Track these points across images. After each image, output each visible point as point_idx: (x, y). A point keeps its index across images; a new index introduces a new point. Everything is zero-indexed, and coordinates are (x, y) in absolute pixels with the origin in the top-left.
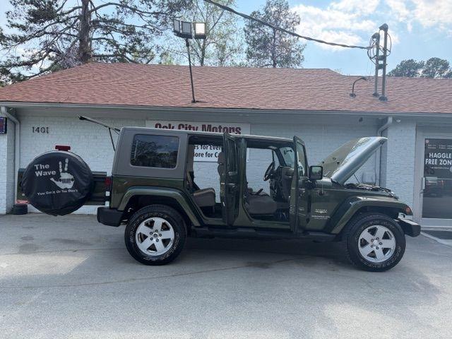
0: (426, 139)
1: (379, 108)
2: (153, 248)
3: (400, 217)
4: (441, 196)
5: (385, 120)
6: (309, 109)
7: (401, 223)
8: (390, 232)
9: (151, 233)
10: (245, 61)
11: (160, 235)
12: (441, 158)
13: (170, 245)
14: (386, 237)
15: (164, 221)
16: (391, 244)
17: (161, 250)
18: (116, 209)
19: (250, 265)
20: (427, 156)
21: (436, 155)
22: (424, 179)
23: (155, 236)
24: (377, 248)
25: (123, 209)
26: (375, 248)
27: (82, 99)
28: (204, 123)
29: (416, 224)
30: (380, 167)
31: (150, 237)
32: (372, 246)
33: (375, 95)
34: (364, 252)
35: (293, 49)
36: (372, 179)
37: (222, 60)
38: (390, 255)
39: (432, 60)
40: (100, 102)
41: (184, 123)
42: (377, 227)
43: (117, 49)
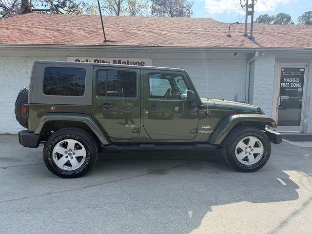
0: (282, 68)
1: (248, 45)
2: (68, 164)
3: (266, 129)
4: (286, 109)
5: (253, 54)
6: (196, 46)
7: (267, 132)
8: (259, 141)
9: (66, 152)
10: (150, 15)
11: (74, 154)
12: (292, 82)
13: (83, 161)
14: (256, 145)
15: (76, 142)
16: (260, 150)
17: (76, 165)
18: (33, 132)
19: (151, 172)
20: (282, 81)
21: (288, 80)
22: (280, 97)
23: (70, 154)
24: (250, 154)
25: (39, 133)
26: (248, 153)
27: (12, 40)
28: (115, 59)
29: (279, 134)
30: (249, 90)
31: (65, 155)
32: (246, 153)
33: (245, 35)
34: (240, 157)
35: (185, 5)
36: (243, 99)
37: (133, 14)
38: (259, 159)
39: (280, 14)
40: (27, 42)
41: (99, 59)
42: (250, 137)
43: (52, 4)
